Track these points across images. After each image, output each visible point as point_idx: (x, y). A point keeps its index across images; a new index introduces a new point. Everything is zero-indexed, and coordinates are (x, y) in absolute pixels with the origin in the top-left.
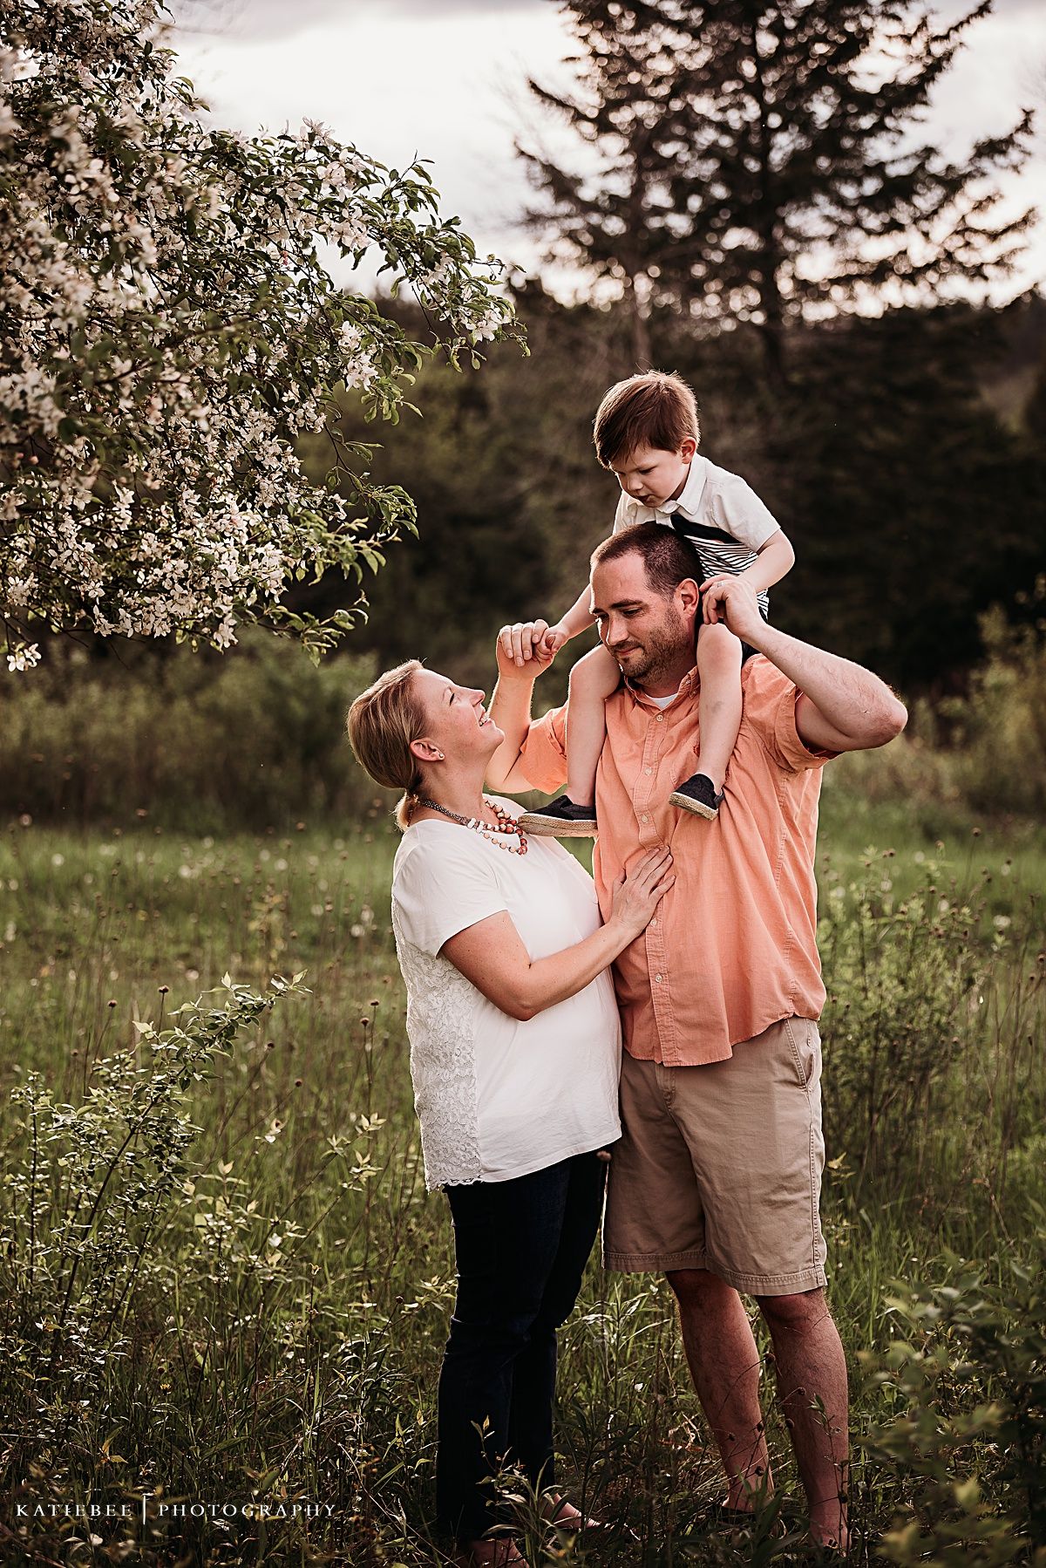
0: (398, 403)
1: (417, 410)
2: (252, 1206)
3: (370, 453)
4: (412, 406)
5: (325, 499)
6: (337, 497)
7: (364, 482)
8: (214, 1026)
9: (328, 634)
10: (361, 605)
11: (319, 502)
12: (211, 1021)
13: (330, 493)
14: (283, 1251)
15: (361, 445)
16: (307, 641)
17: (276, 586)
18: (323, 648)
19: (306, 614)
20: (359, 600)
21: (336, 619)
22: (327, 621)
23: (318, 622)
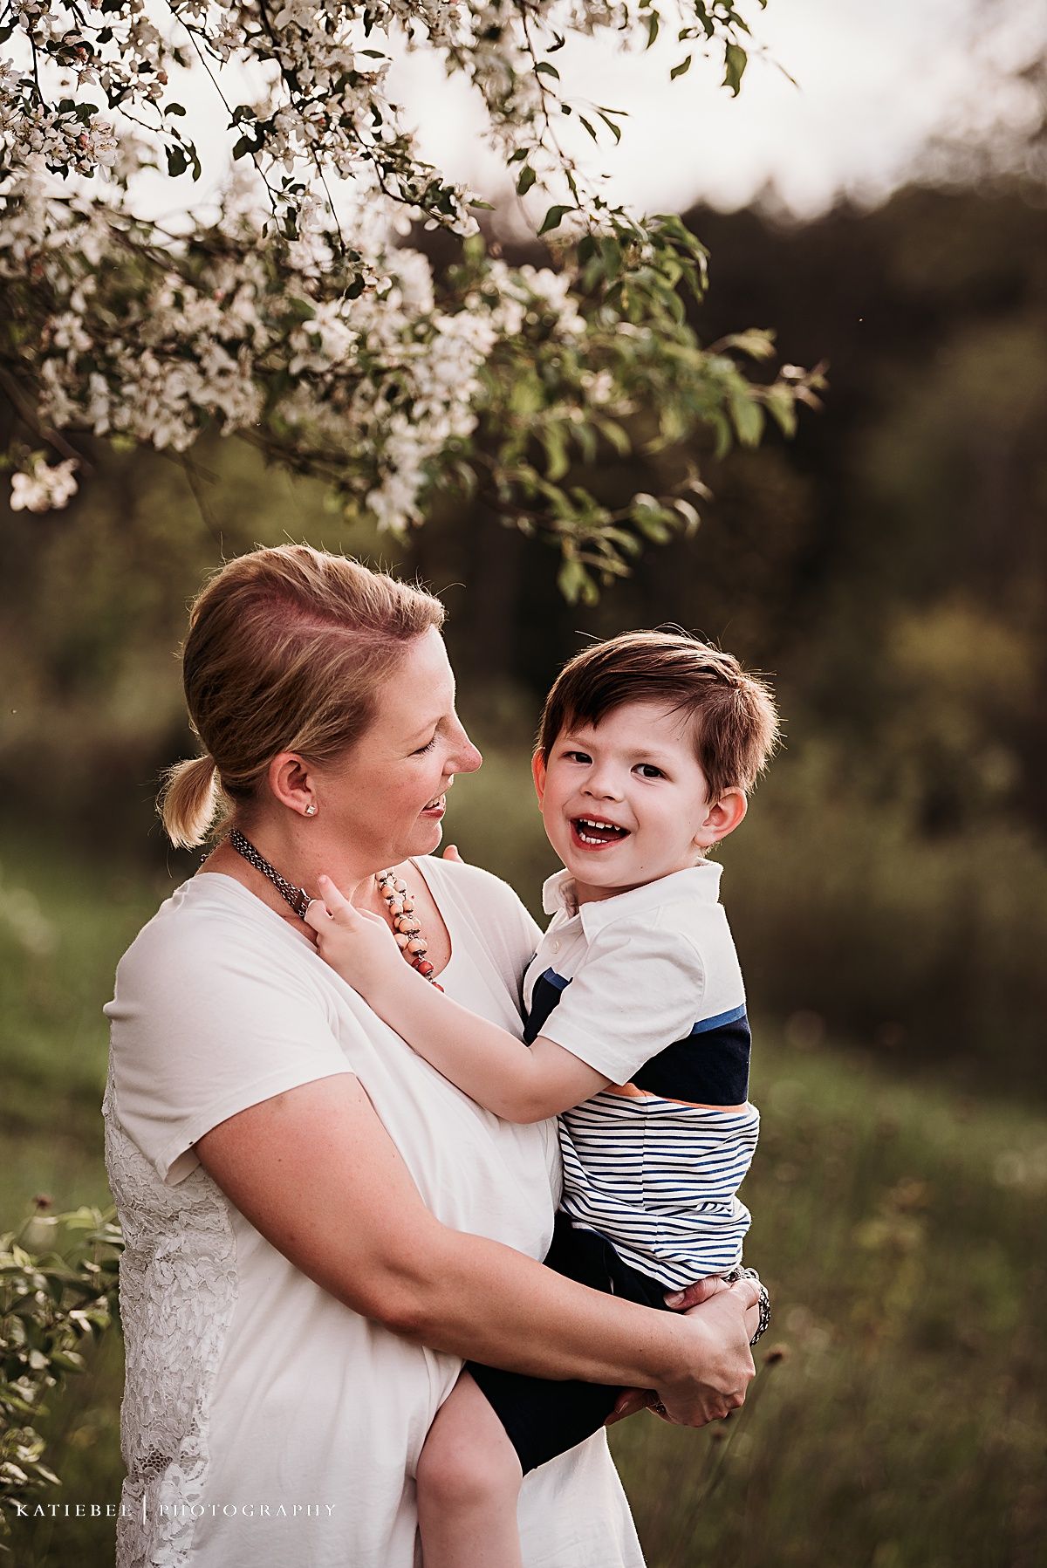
9: (614, 542)
10: (690, 497)
16: (570, 548)
17: (446, 397)
18: (607, 572)
19: (580, 492)
20: (684, 483)
21: (638, 515)
22: (620, 514)
23: (603, 516)
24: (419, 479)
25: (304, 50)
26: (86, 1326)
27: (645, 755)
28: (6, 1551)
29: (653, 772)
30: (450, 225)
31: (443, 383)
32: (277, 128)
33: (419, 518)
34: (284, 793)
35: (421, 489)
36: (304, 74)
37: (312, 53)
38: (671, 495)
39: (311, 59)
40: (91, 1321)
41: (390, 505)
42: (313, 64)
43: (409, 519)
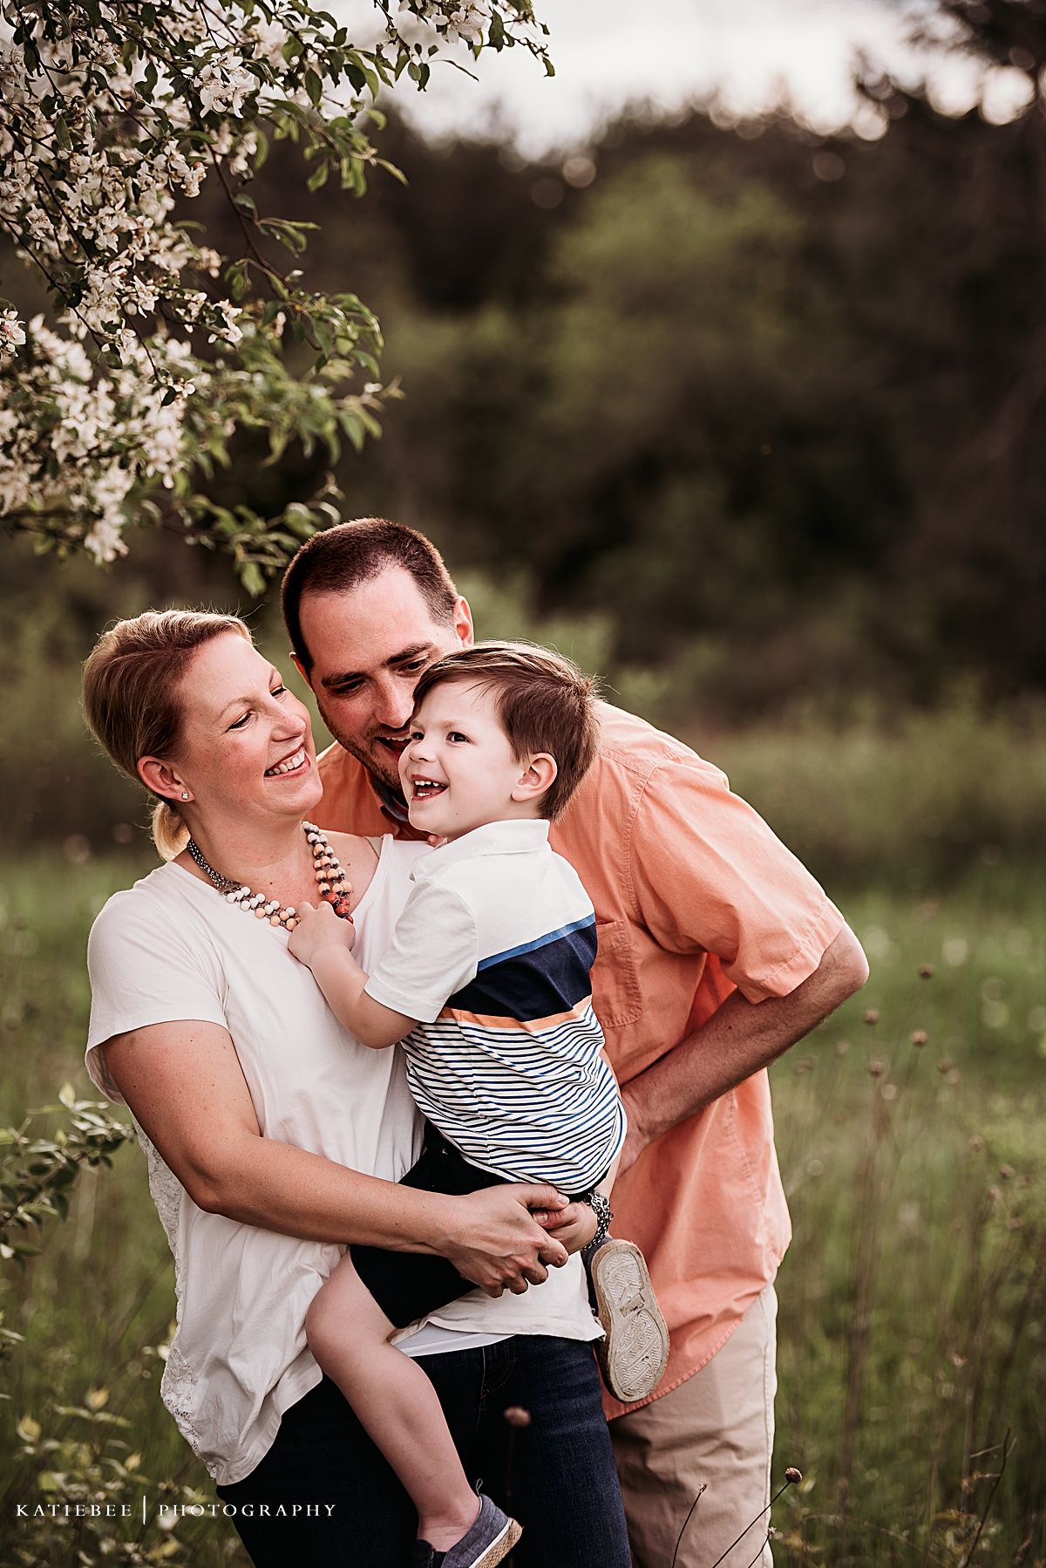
0: (367, 162)
1: (398, 173)
2: (134, 1461)
3: (302, 238)
4: (391, 167)
5: (204, 307)
6: (224, 304)
7: (291, 287)
8: (39, 1169)
9: (277, 543)
10: (330, 499)
11: (195, 313)
12: (35, 1161)
13: (213, 299)
14: (179, 1538)
15: (288, 226)
16: (240, 553)
17: (168, 459)
18: (269, 566)
19: (242, 510)
20: (325, 489)
21: (290, 519)
22: (275, 522)
23: (260, 524)
24: (120, 520)
25: (97, 222)
26: (27, 1218)
27: (450, 725)
28: (7, 1400)
29: (459, 737)
30: (226, 337)
31: (163, 448)
32: (91, 285)
33: (124, 550)
34: (163, 789)
35: (123, 527)
36: (101, 240)
37: (103, 223)
38: (316, 500)
39: (103, 227)
40: (30, 1214)
41: (102, 544)
42: (105, 231)
43: (117, 552)
